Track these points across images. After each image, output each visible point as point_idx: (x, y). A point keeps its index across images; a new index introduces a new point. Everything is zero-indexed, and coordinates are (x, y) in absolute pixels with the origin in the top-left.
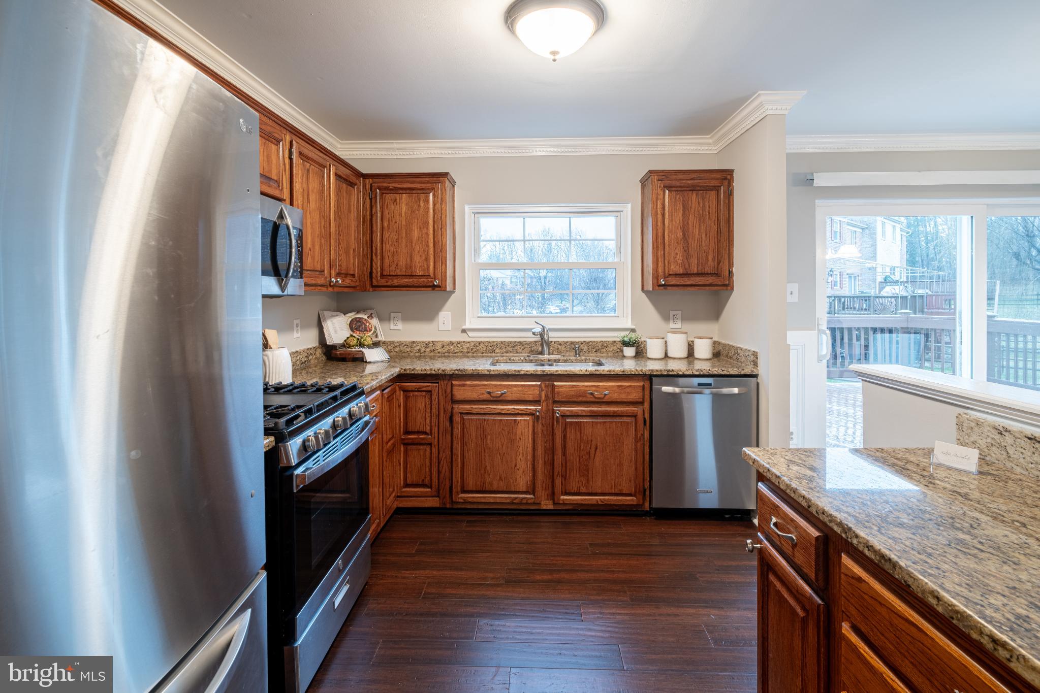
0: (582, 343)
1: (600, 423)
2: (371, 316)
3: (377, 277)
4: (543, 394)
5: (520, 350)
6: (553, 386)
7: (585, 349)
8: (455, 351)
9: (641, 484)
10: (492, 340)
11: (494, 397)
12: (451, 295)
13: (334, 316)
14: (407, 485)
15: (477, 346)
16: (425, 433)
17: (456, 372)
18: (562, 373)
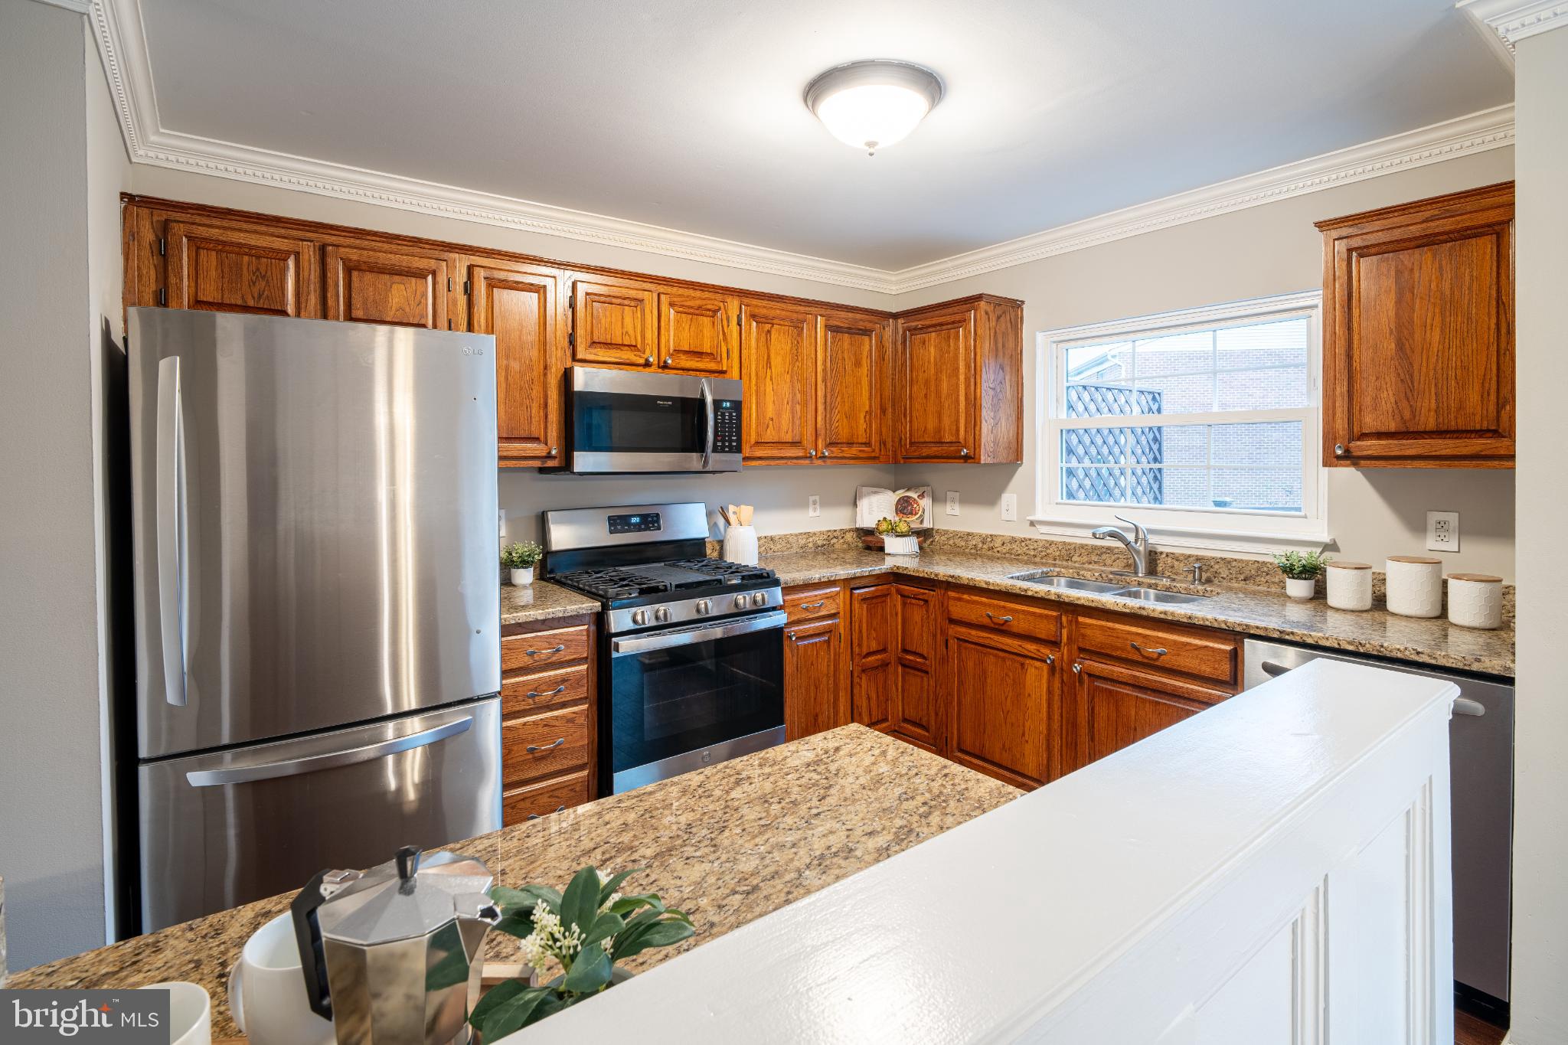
0: (1217, 561)
2: (922, 496)
3: (906, 445)
4: (1065, 632)
5: (1109, 562)
7: (1224, 573)
8: (1019, 552)
10: (1068, 540)
11: (995, 624)
12: (1016, 470)
13: (875, 493)
14: (905, 720)
15: (1047, 548)
16: (922, 656)
17: (950, 579)
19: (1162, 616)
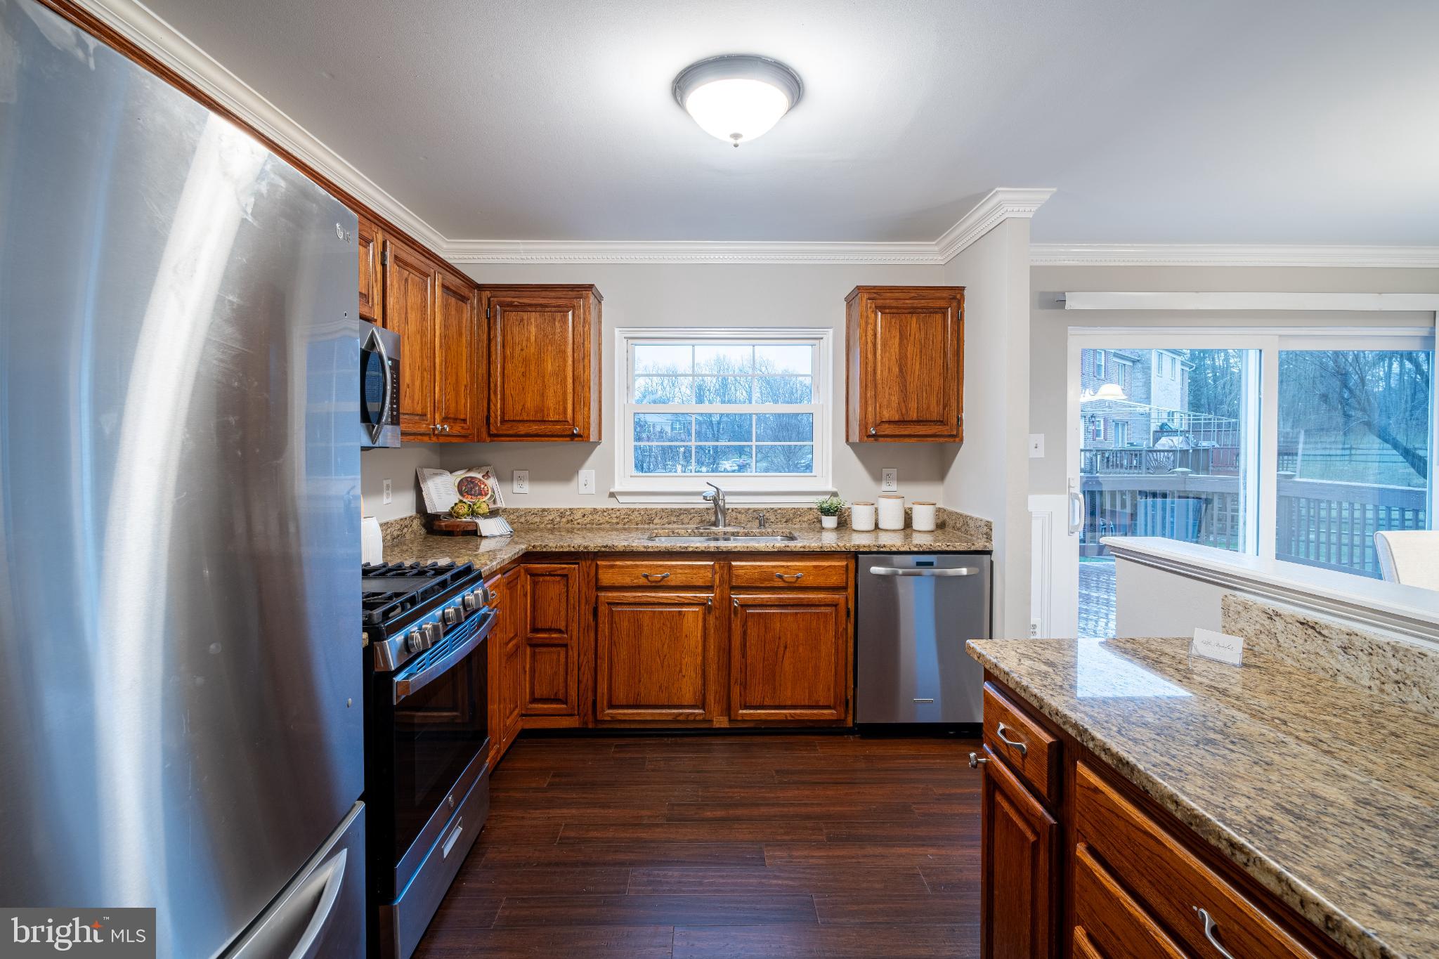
0: (768, 510)
1: (791, 614)
2: (487, 475)
3: (496, 422)
4: (717, 577)
5: (686, 520)
6: (730, 567)
7: (773, 518)
8: (601, 522)
9: (843, 693)
10: (649, 506)
11: (652, 582)
12: (596, 446)
13: (436, 474)
14: (534, 700)
15: (629, 515)
16: (560, 631)
17: (603, 549)
18: (743, 550)
19: (802, 550)
